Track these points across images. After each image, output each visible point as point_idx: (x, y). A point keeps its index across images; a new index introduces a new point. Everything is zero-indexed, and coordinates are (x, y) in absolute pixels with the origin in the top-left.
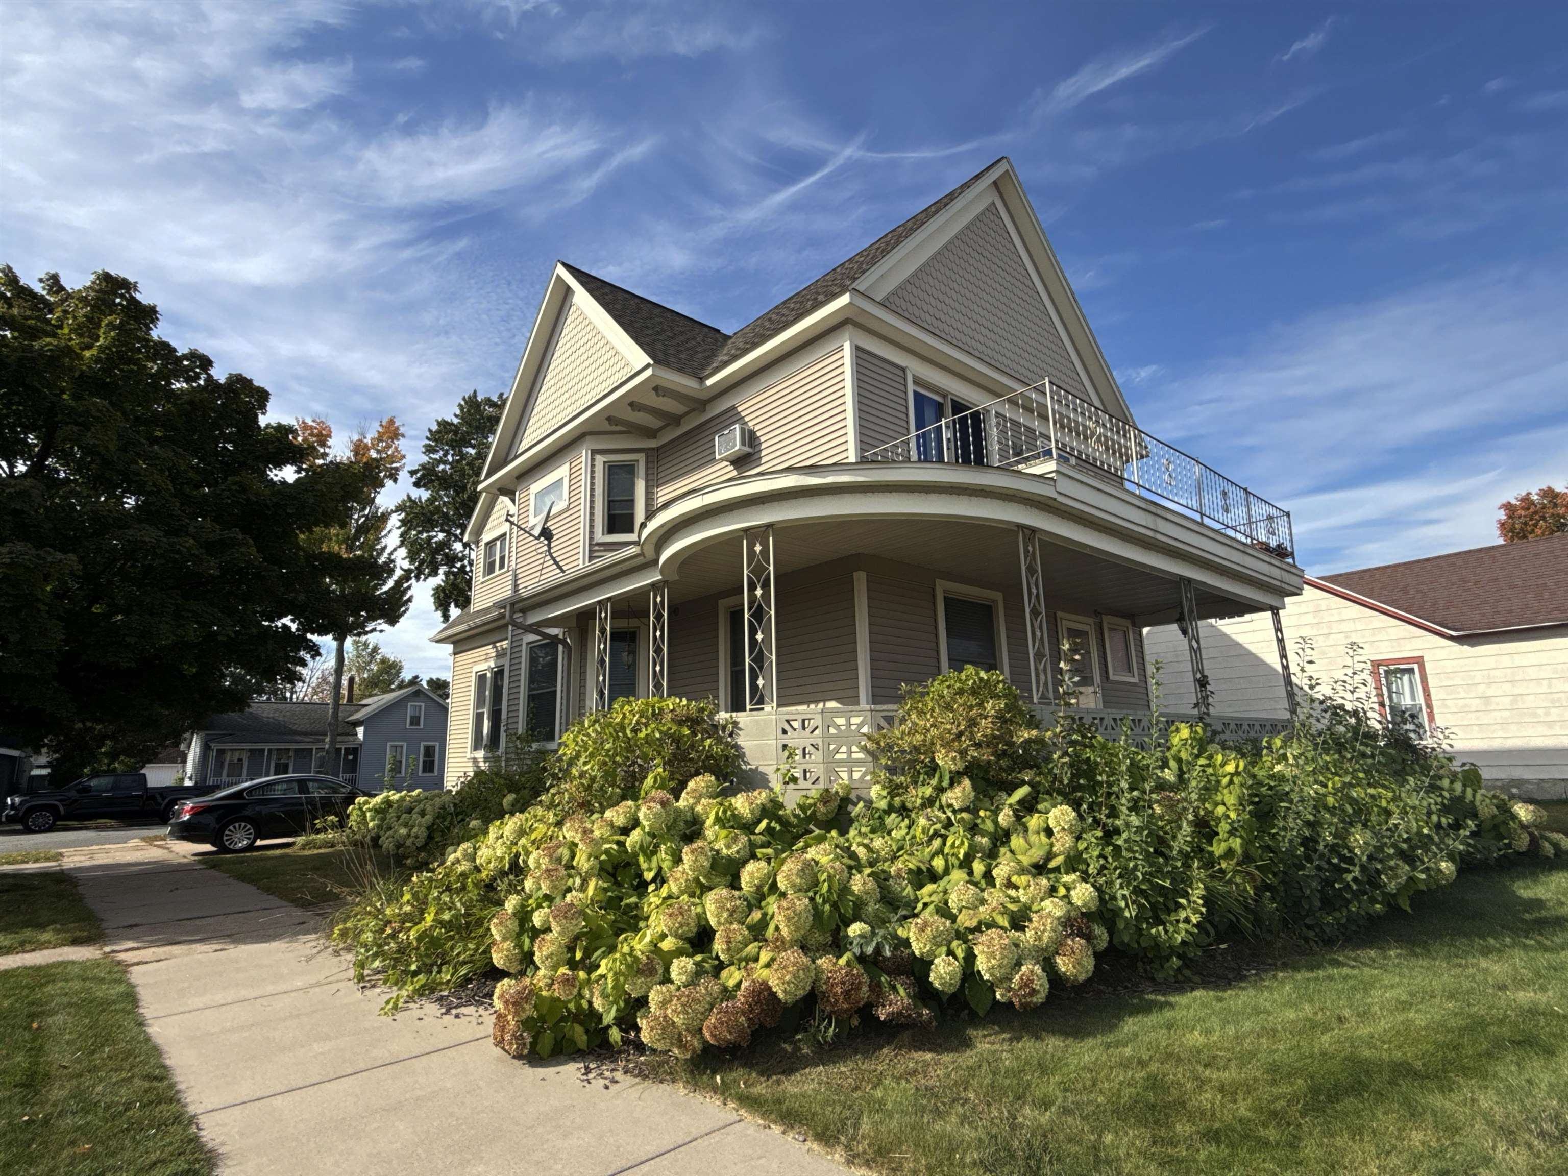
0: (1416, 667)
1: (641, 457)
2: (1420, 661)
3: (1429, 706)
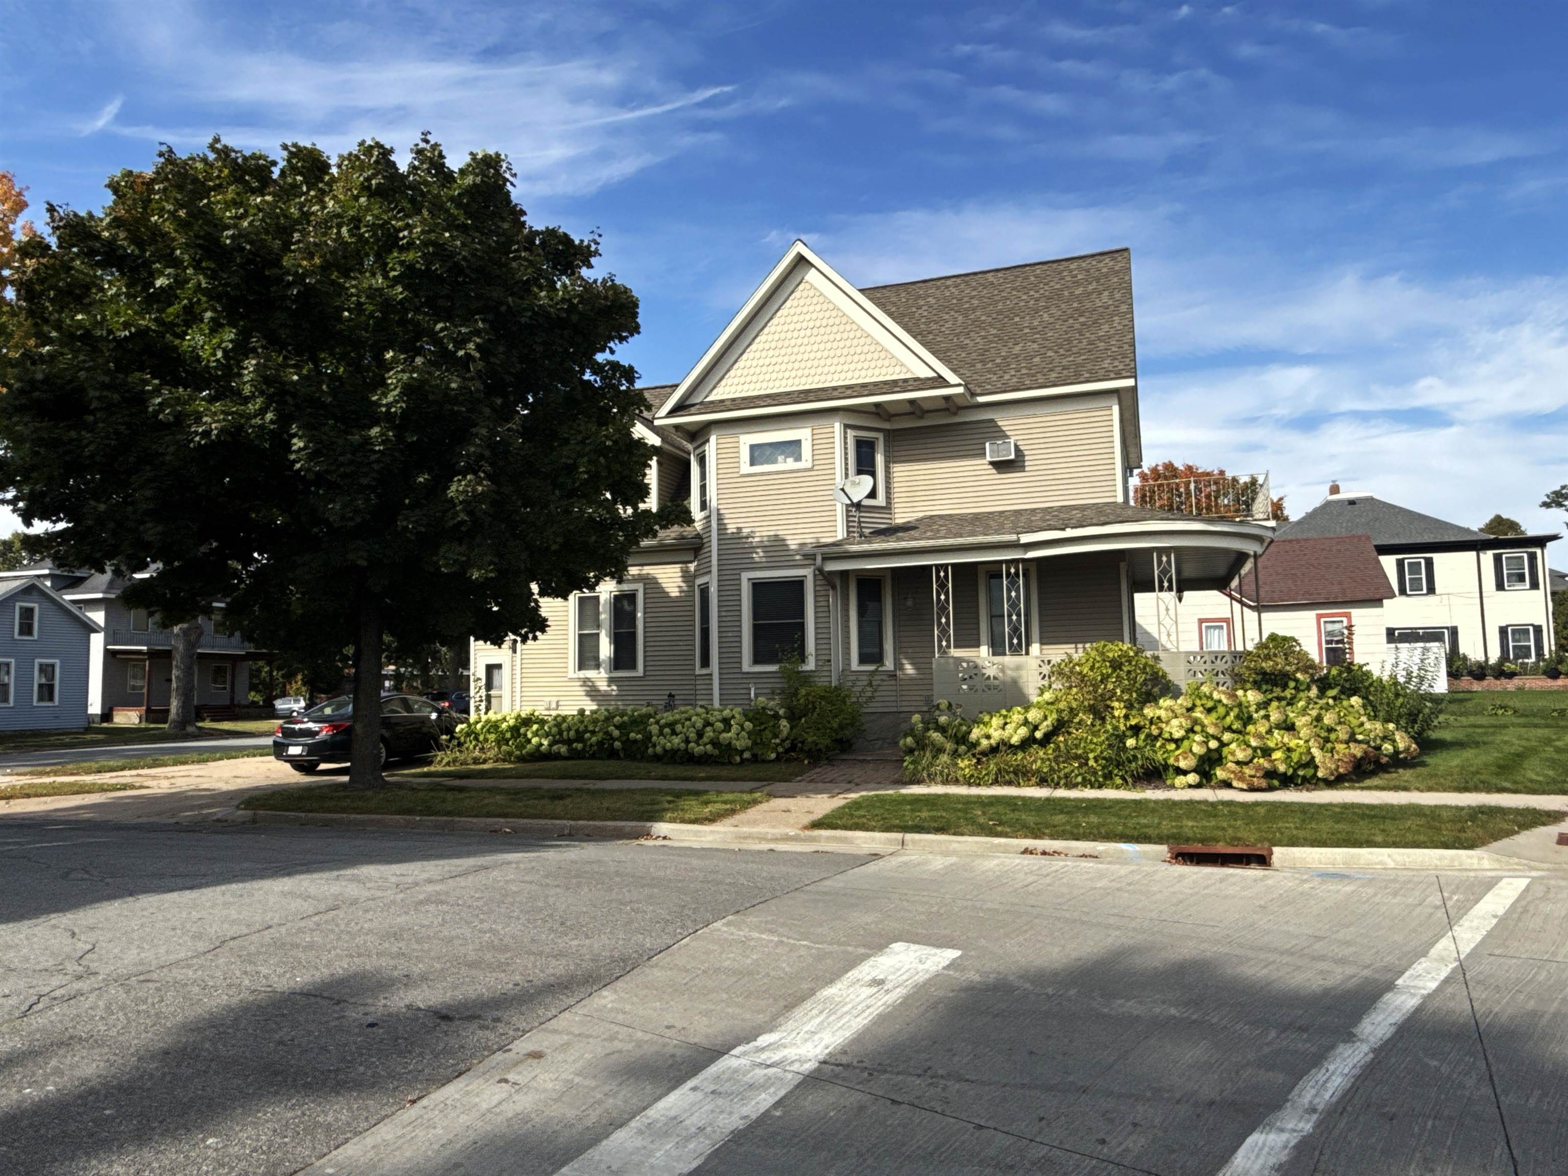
0: (1224, 624)
1: (880, 436)
2: (1228, 620)
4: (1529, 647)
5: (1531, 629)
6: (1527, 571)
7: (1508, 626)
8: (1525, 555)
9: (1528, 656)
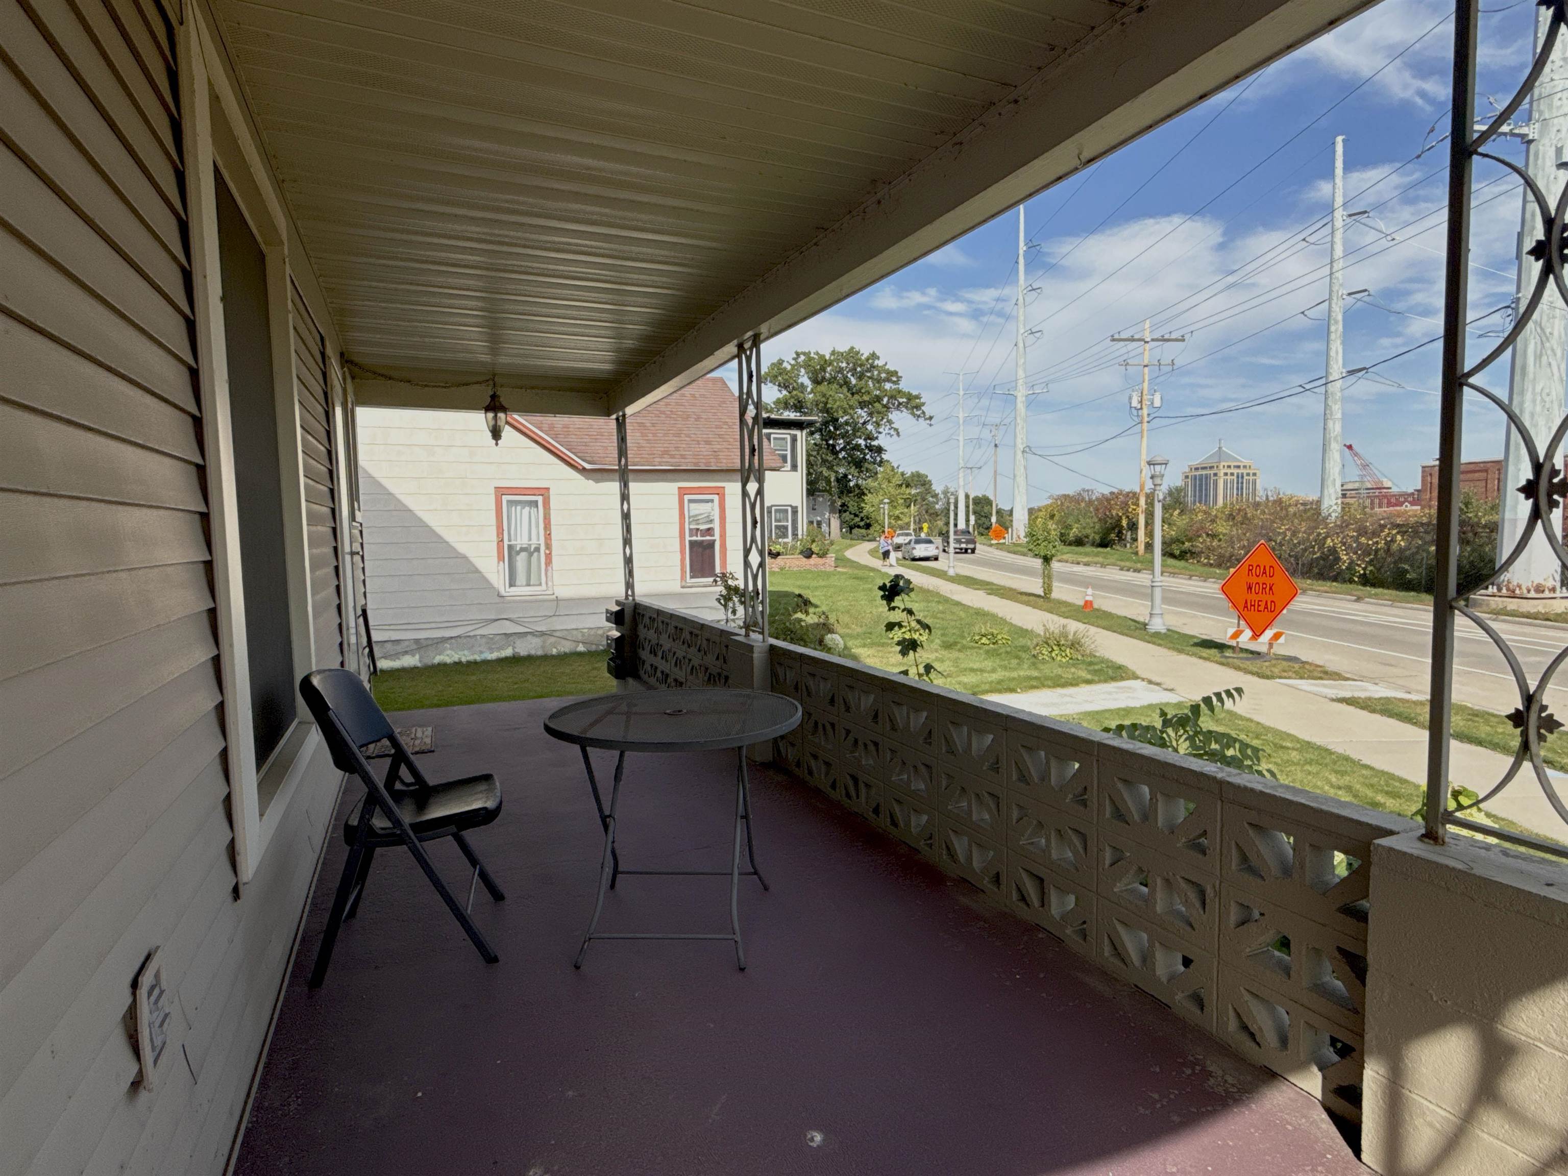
0: (540, 499)
2: (544, 492)
3: (548, 546)
4: (786, 528)
5: (790, 509)
6: (789, 453)
7: (773, 506)
8: (788, 437)
9: (785, 535)
